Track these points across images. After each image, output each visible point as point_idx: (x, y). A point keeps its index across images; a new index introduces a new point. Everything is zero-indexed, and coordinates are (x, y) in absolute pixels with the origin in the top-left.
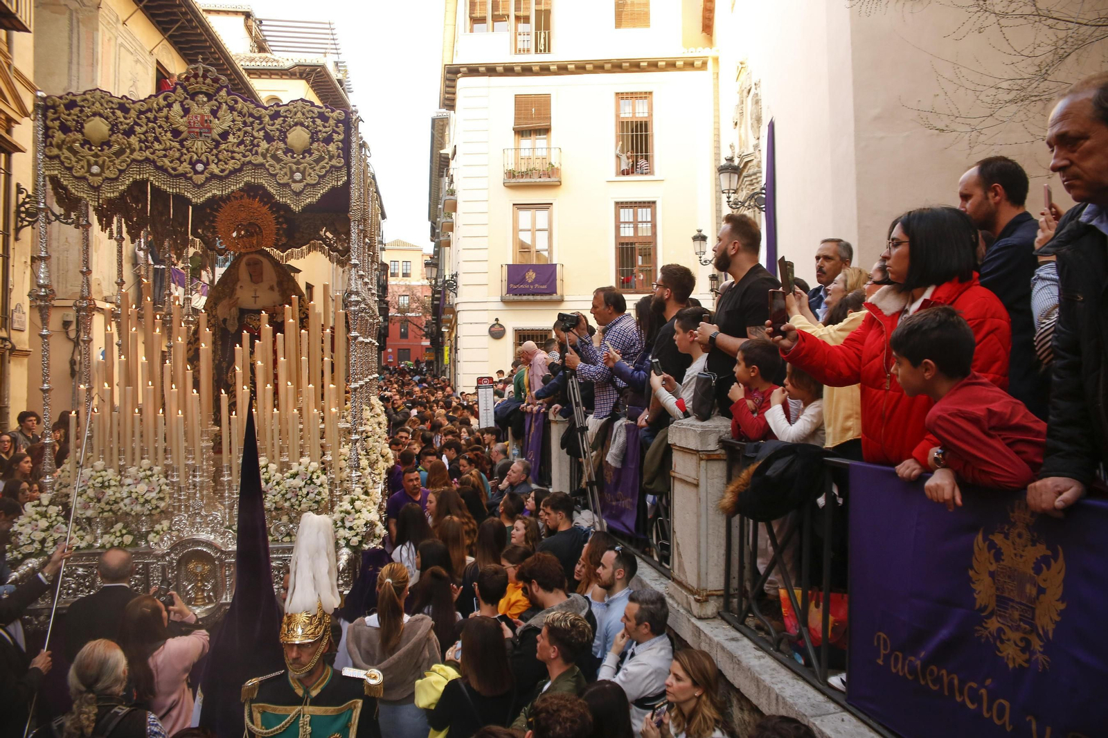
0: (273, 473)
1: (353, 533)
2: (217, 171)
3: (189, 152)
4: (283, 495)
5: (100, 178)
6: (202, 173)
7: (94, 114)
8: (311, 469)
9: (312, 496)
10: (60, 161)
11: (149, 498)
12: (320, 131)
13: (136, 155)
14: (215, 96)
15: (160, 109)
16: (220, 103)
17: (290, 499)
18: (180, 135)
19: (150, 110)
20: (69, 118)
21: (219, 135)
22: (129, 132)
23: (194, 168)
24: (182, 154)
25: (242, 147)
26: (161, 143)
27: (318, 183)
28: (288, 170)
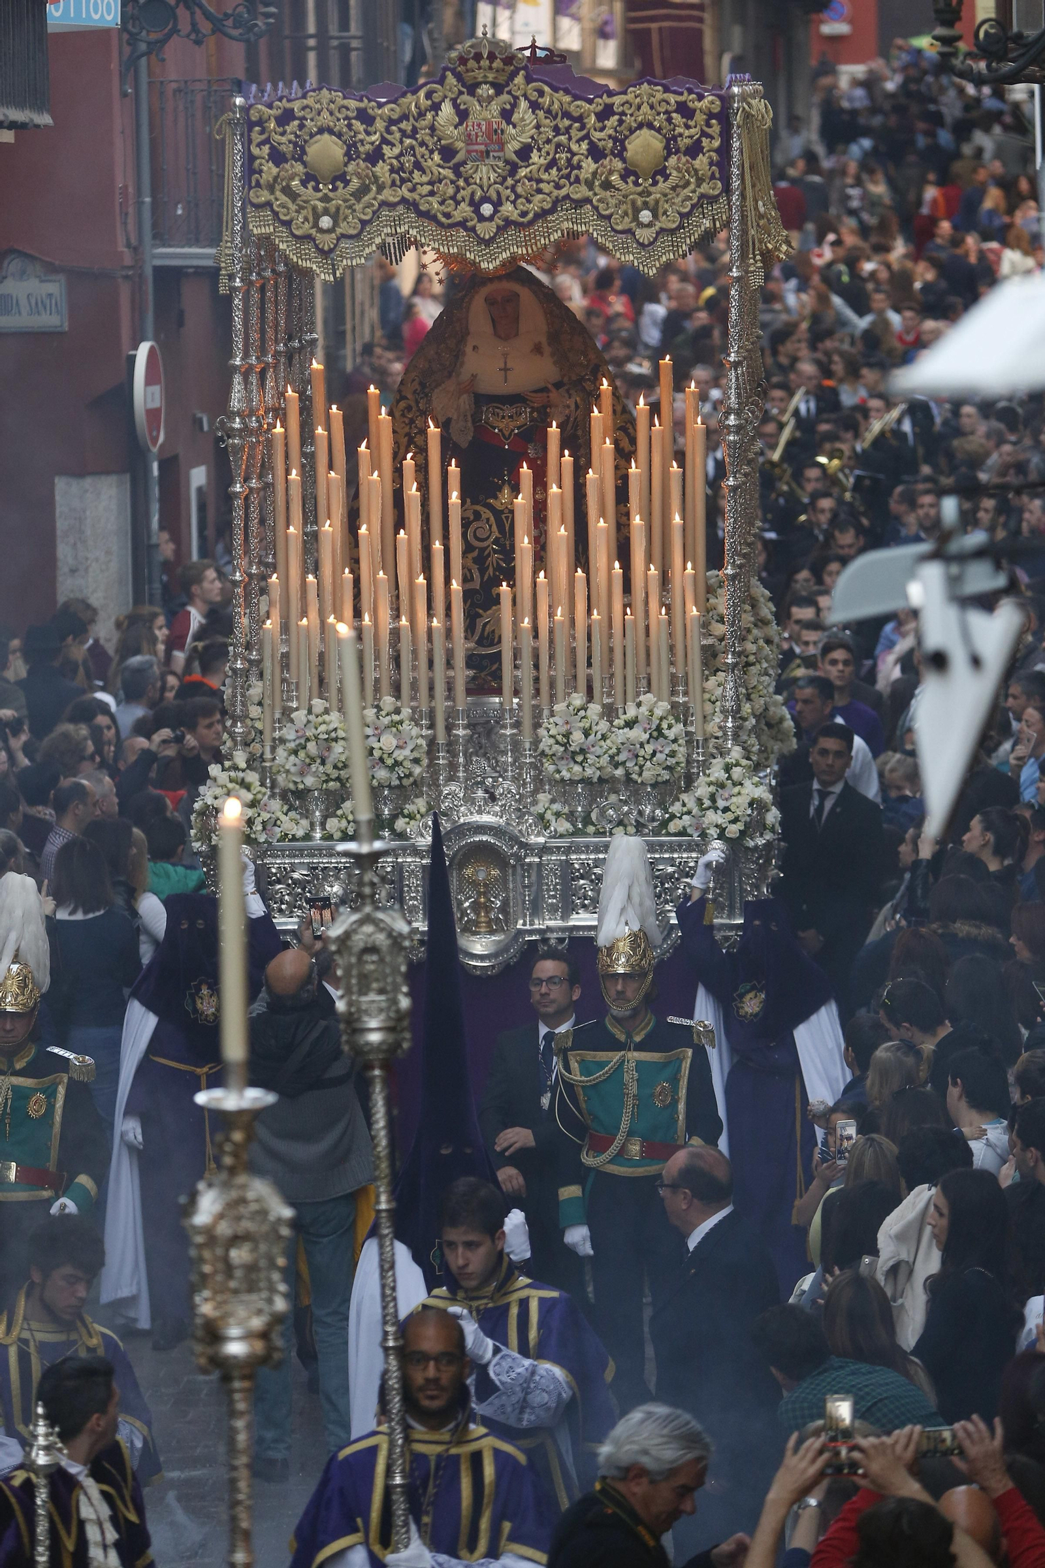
0: (596, 718)
1: (729, 816)
2: (515, 216)
3: (469, 184)
4: (612, 757)
5: (333, 235)
6: (491, 218)
7: (321, 131)
8: (658, 712)
9: (660, 757)
10: (272, 210)
11: (400, 759)
12: (681, 135)
13: (388, 195)
14: (508, 85)
15: (421, 115)
16: (516, 98)
17: (624, 763)
18: (454, 157)
19: (405, 117)
20: (284, 139)
21: (516, 152)
22: (375, 156)
23: (477, 211)
24: (458, 189)
25: (554, 171)
26: (424, 172)
27: (681, 226)
28: (629, 206)
